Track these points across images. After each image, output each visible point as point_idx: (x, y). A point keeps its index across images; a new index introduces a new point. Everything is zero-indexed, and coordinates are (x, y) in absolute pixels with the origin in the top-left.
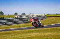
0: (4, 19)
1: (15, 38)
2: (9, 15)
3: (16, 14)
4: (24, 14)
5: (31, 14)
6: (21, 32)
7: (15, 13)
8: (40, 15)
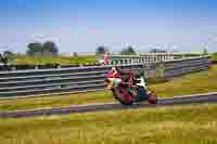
0: (59, 69)
1: (99, 139)
2: (75, 54)
3: (101, 50)
4: (131, 51)
5: (155, 51)
6: (119, 117)
7: (97, 47)
8: (187, 56)
